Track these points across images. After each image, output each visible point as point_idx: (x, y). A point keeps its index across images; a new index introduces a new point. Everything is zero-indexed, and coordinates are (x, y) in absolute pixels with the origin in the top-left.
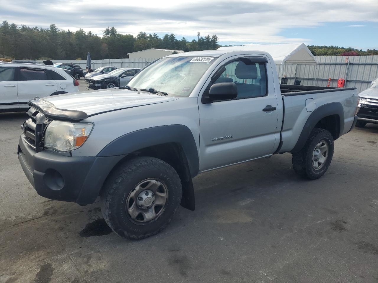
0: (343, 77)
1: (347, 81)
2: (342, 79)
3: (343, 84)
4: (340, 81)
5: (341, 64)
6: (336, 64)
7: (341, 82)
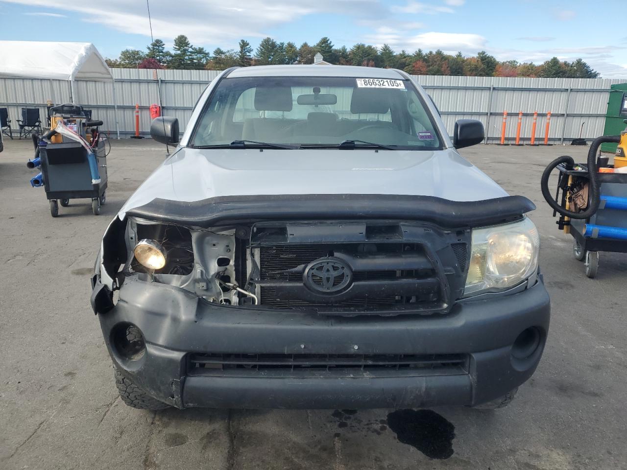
0: (154, 102)
1: (163, 108)
2: (155, 105)
3: (158, 112)
4: (152, 108)
5: (148, 82)
6: (139, 81)
7: (155, 110)
